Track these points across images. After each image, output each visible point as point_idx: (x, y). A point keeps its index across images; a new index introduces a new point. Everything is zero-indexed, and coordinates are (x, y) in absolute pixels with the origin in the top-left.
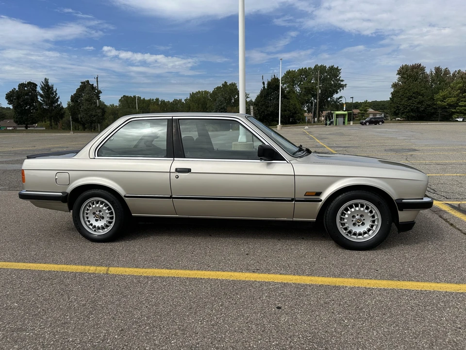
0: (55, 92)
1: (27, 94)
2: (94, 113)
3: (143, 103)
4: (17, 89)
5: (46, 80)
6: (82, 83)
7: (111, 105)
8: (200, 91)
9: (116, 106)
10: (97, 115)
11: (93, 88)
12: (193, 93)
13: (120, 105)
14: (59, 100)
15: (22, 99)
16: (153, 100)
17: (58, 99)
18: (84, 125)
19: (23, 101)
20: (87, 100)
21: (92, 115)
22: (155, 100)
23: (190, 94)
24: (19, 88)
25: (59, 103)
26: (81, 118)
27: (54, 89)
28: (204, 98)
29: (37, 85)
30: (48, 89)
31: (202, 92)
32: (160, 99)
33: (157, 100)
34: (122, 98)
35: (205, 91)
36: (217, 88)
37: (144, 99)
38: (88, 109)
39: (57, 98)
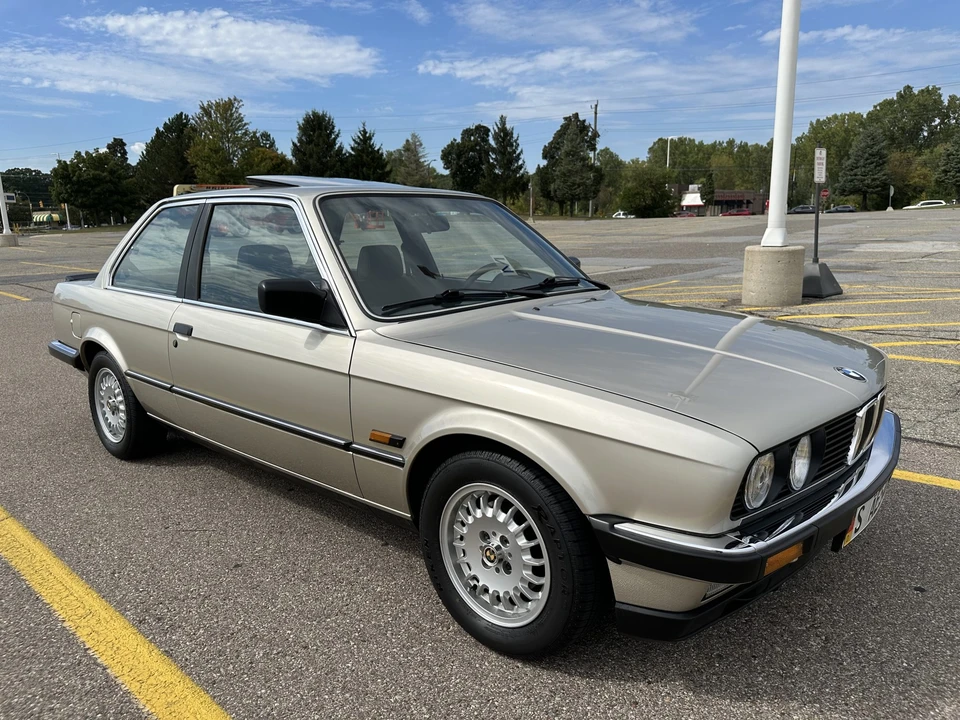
0: (516, 141)
1: (472, 149)
2: (578, 180)
3: (699, 151)
4: (459, 140)
5: (503, 120)
6: (565, 119)
7: (633, 161)
8: (839, 114)
9: (643, 162)
10: (584, 184)
11: (583, 127)
12: (818, 120)
13: (650, 161)
14: (522, 156)
15: (463, 159)
16: (720, 144)
17: (519, 154)
18: (562, 203)
19: (466, 162)
20: (568, 154)
21: (574, 184)
22: (725, 144)
23: (811, 124)
24: (462, 138)
25: (520, 162)
26: (555, 191)
27: (515, 136)
28: (847, 131)
29: (489, 130)
30: (505, 136)
31: (843, 116)
32: (738, 142)
33: (731, 143)
34: (655, 144)
35: (852, 116)
36: (880, 104)
37: (701, 143)
38: (569, 171)
39: (518, 152)
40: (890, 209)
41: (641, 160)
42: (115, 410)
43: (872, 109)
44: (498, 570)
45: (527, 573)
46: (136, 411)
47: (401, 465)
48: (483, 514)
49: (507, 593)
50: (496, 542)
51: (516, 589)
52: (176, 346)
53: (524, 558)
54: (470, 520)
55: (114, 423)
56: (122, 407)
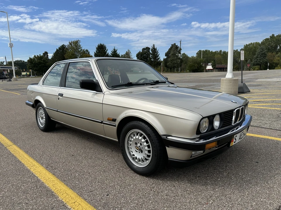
0: (157, 51)
1: (145, 54)
2: (175, 62)
3: (211, 54)
4: (141, 51)
5: (154, 45)
6: (172, 45)
7: (192, 57)
8: (252, 43)
9: (195, 57)
10: (177, 63)
11: (177, 47)
12: (246, 44)
13: (197, 57)
14: (159, 56)
15: (142, 57)
16: (218, 52)
17: (158, 55)
18: (171, 69)
19: (143, 57)
20: (172, 55)
21: (174, 63)
22: (219, 52)
23: (244, 45)
24: (142, 51)
25: (159, 57)
26: (169, 65)
27: (157, 50)
28: (255, 47)
29: (150, 48)
30: (154, 50)
31: (254, 43)
32: (223, 51)
33: (221, 51)
34: (198, 52)
35: (256, 43)
36: (265, 40)
37: (212, 51)
38: (173, 59)
39: (158, 54)
40: (268, 69)
41: (194, 56)
42: (42, 118)
43: (262, 41)
44: (139, 152)
45: (147, 152)
46: (48, 118)
47: (115, 126)
48: (136, 138)
49: (142, 158)
50: (139, 145)
51: (144, 157)
52: (59, 99)
53: (146, 148)
54: (132, 139)
55: (42, 121)
56: (44, 117)
